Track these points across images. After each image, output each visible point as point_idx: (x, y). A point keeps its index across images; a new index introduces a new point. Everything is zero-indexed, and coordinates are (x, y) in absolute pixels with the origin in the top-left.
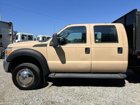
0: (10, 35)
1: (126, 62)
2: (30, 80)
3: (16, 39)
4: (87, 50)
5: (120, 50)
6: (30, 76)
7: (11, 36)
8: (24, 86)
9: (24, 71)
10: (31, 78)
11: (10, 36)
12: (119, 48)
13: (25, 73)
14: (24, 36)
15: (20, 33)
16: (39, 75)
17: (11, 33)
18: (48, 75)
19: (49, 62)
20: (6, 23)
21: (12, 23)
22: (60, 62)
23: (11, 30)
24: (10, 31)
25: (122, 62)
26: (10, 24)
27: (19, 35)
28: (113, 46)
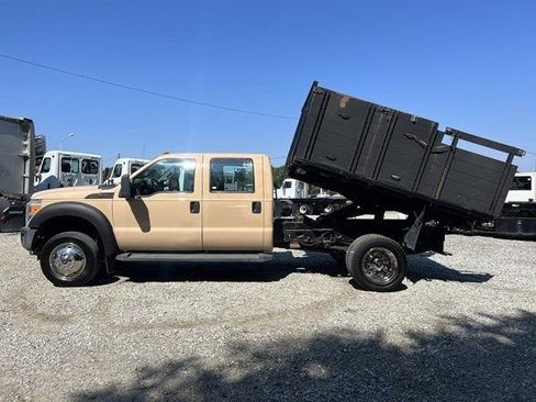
0: (26, 158)
1: (270, 229)
2: (78, 266)
3: (42, 171)
4: (195, 207)
5: (256, 207)
6: (77, 258)
7: (28, 163)
8: (64, 279)
9: (65, 247)
10: (80, 263)
11: (25, 161)
12: (254, 203)
13: (69, 250)
14: (71, 162)
15: (55, 153)
16: (95, 255)
17: (27, 152)
18: (115, 255)
19: (116, 230)
20: (14, 121)
21: (31, 121)
22: (139, 229)
23: (27, 142)
24: (26, 146)
25: (261, 230)
26: (26, 125)
27: (53, 156)
28: (246, 199)
